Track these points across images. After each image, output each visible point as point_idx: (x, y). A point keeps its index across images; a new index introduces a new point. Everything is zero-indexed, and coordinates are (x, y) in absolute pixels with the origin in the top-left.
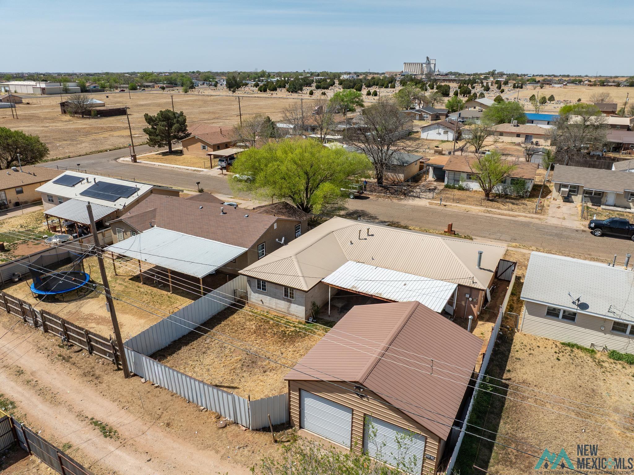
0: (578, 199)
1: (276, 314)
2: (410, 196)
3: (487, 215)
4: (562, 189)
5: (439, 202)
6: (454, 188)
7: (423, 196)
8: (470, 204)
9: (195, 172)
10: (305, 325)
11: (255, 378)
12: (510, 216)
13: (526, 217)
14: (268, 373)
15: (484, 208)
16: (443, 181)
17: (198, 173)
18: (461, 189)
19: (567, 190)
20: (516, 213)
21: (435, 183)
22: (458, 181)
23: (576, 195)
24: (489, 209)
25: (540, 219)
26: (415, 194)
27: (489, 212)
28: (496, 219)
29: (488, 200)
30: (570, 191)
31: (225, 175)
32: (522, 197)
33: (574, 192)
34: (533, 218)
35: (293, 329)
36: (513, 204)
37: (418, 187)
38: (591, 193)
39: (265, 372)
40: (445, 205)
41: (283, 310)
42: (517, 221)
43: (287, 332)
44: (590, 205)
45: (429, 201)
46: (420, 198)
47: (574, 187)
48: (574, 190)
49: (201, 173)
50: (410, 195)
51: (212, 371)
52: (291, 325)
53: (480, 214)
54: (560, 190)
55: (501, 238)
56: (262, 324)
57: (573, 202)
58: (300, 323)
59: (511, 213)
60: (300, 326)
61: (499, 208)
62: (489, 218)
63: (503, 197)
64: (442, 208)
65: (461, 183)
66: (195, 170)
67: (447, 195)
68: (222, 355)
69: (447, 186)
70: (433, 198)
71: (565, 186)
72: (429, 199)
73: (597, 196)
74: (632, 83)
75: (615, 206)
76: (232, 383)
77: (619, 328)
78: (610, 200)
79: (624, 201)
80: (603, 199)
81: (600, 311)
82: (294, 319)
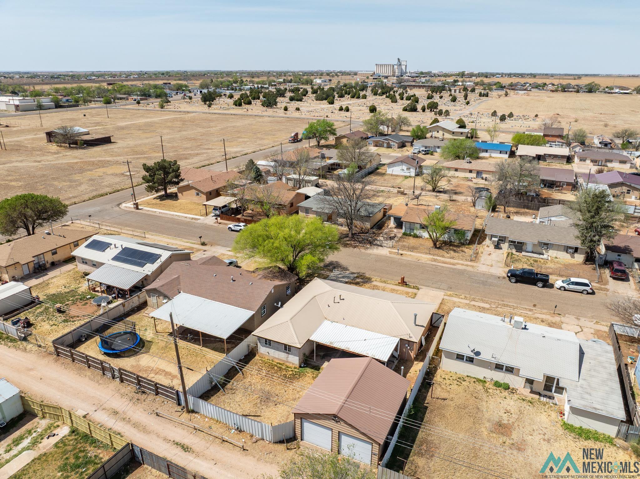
0: (505, 246)
1: (278, 361)
2: (375, 245)
3: (434, 263)
4: (493, 239)
5: (397, 251)
6: (410, 236)
7: (385, 245)
8: (421, 253)
9: (193, 221)
10: (299, 369)
11: (270, 409)
12: (451, 264)
13: (463, 265)
14: (278, 405)
15: (431, 257)
16: (402, 228)
17: (196, 221)
18: (416, 236)
19: (496, 239)
20: (456, 261)
21: (395, 230)
22: (413, 230)
23: (504, 243)
24: (435, 257)
25: (473, 266)
26: (378, 243)
27: (435, 260)
28: (440, 268)
29: (436, 248)
30: (499, 240)
31: (220, 224)
32: (463, 244)
33: (502, 241)
34: (467, 266)
35: (291, 373)
36: (455, 251)
37: (381, 235)
38: (515, 242)
39: (276, 405)
40: (402, 255)
41: (283, 359)
42: (455, 269)
43: (288, 375)
44: (514, 251)
45: (389, 249)
46: (382, 246)
47: (503, 237)
48: (502, 239)
49: (198, 221)
50: (374, 243)
51: (242, 405)
52: (290, 369)
53: (428, 262)
54: (491, 239)
55: (441, 287)
56: (270, 369)
57: (501, 249)
58: (295, 368)
59: (452, 261)
60: (296, 370)
61: (443, 256)
62: (434, 267)
63: (447, 244)
64: (399, 257)
65: (415, 232)
66: (193, 219)
67: (404, 243)
68: (247, 394)
69: (405, 234)
70: (392, 247)
71: (496, 237)
72: (390, 247)
73: (520, 245)
74: (591, 89)
75: (532, 252)
76: (256, 413)
77: (499, 367)
78: (530, 248)
79: (539, 249)
80: (523, 247)
81: (485, 356)
82: (291, 365)
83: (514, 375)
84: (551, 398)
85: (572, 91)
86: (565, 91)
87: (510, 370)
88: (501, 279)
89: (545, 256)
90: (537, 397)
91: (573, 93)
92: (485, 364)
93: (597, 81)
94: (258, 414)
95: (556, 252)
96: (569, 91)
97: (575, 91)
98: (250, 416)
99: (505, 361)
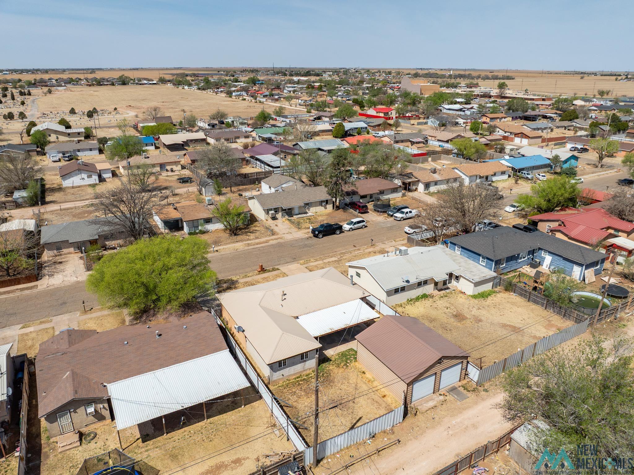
0: (279, 215)
1: (294, 377)
3: (251, 247)
4: (271, 212)
6: (197, 234)
8: (229, 243)
11: (356, 408)
12: (263, 243)
13: (272, 240)
14: (355, 401)
15: (241, 243)
18: (203, 232)
19: (273, 212)
20: (264, 239)
22: (198, 227)
23: (278, 214)
25: (280, 238)
27: (249, 245)
28: (262, 248)
29: (235, 235)
30: (275, 212)
32: (247, 225)
33: (277, 211)
36: (250, 232)
38: (285, 210)
41: (300, 371)
44: (287, 217)
47: (276, 208)
51: (335, 424)
53: (246, 248)
54: (268, 213)
57: (277, 219)
58: (313, 371)
59: (261, 240)
61: (248, 240)
62: (257, 250)
65: (200, 228)
69: (191, 234)
71: (271, 210)
73: (289, 211)
74: (124, 82)
75: (300, 214)
76: (355, 418)
77: (419, 284)
78: (296, 211)
79: (303, 210)
80: (293, 212)
81: (413, 280)
82: (308, 372)
83: (428, 285)
84: (448, 288)
85: (107, 85)
86: (102, 85)
87: (426, 282)
88: (309, 238)
89: (310, 214)
90: (443, 292)
91: (109, 86)
92: (412, 287)
93: (127, 74)
94: (358, 418)
95: (315, 208)
96: (105, 85)
97: (110, 85)
98: (355, 424)
99: (422, 278)
